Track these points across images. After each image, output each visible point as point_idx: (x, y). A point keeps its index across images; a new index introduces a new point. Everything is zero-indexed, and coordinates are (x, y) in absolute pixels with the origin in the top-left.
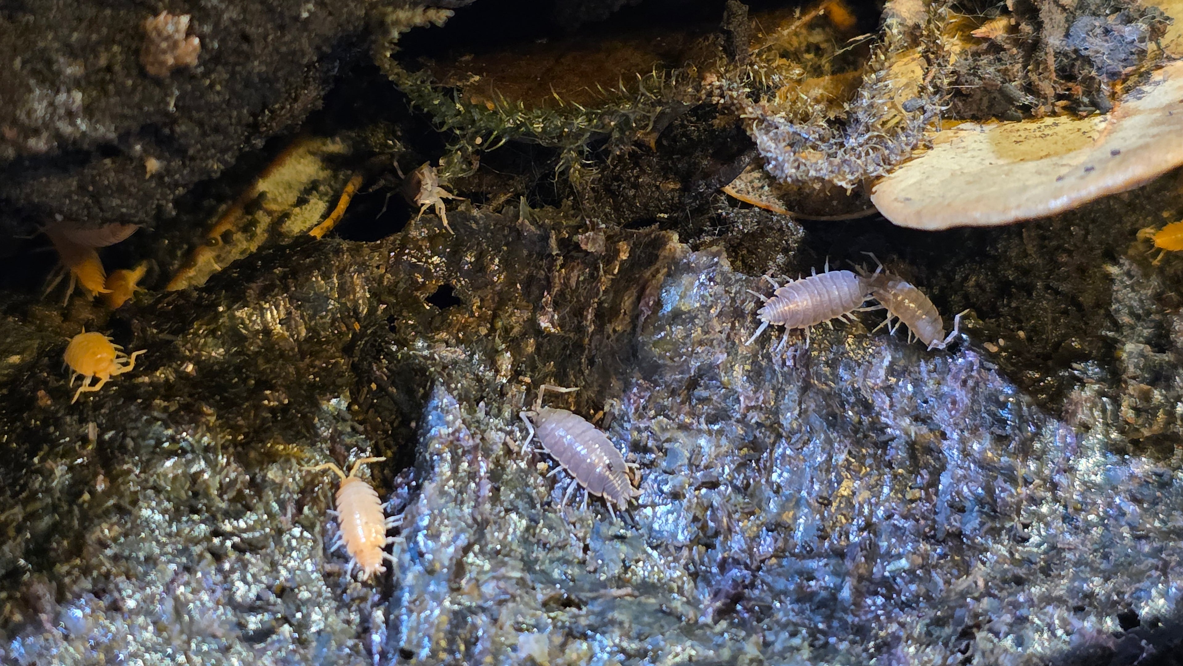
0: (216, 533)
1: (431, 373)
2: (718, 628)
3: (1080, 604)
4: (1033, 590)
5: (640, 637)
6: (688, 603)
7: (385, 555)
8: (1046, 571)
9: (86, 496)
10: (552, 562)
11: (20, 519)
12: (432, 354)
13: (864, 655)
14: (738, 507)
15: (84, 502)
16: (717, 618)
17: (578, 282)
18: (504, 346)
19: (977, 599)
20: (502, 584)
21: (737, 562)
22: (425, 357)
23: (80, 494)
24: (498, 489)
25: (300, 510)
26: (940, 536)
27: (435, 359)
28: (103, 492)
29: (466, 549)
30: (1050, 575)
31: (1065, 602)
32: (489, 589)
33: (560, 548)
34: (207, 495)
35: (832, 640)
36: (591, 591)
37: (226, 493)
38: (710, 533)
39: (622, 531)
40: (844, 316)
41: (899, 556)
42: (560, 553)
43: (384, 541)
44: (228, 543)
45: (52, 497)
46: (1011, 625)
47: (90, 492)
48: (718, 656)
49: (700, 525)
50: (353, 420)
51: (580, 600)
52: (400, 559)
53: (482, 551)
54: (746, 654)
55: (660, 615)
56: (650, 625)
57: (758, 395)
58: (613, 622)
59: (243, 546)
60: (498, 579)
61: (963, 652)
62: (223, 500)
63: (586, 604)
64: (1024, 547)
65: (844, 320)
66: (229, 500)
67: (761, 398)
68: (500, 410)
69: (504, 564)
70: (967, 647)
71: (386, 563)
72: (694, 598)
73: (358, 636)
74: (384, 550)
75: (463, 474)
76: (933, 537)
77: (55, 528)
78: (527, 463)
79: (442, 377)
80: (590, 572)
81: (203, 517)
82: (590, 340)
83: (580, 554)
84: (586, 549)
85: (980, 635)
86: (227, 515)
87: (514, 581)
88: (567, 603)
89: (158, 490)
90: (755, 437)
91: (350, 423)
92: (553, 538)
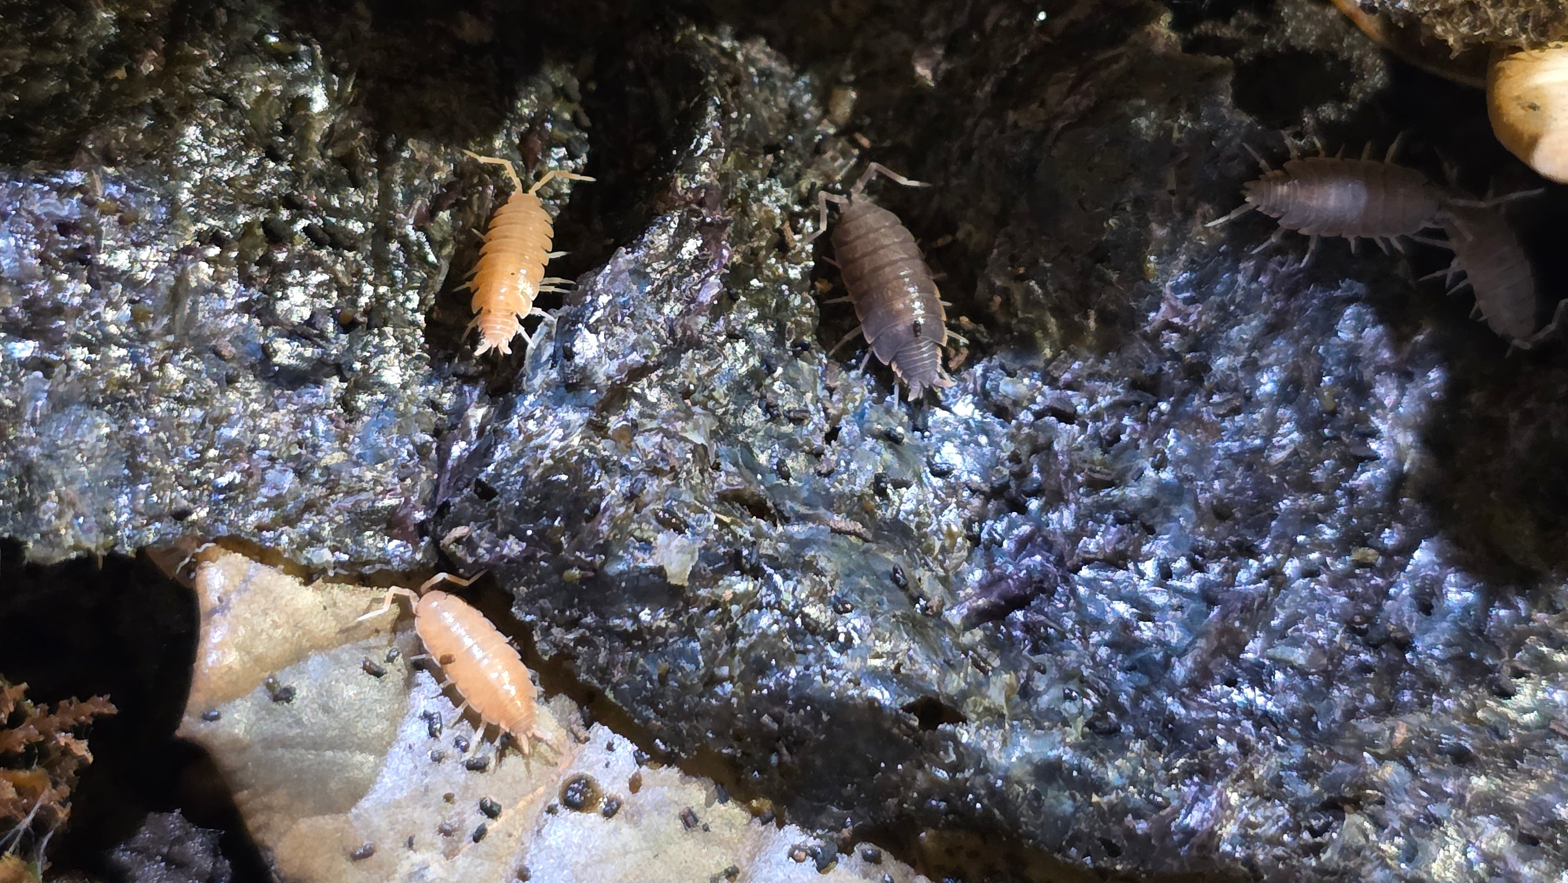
0: (289, 202)
1: (707, 83)
2: (966, 638)
3: (1534, 833)
4: (1474, 780)
5: (840, 608)
6: (944, 581)
7: (522, 330)
8: (1513, 756)
9: (121, 74)
10: (768, 436)
11: (17, 69)
12: (734, 50)
13: (1162, 773)
14: (1086, 466)
15: (116, 80)
16: (974, 620)
17: (996, 26)
18: (852, 78)
19: (1380, 759)
20: (668, 444)
21: (1048, 545)
22: (722, 50)
23: (117, 65)
24: (733, 298)
25: (432, 213)
26: (1374, 635)
27: (735, 59)
28: (149, 76)
29: (638, 373)
30: (1514, 766)
31: (1513, 822)
32: (648, 443)
33: (791, 420)
34: (303, 140)
35: (1127, 729)
36: (806, 503)
37: (332, 146)
38: (1029, 486)
39: (900, 430)
40: (1387, 241)
41: (1296, 643)
42: (789, 428)
43: (527, 310)
44: (302, 224)
45: (74, 56)
46: (1409, 822)
47: (129, 70)
48: (941, 681)
49: (1016, 468)
50: (582, 104)
51: (780, 512)
52: (539, 347)
53: (662, 382)
54: (985, 697)
55: (888, 582)
56: (863, 592)
57: (1191, 309)
58: (809, 567)
59: (321, 234)
60: (667, 434)
61: (1314, 833)
62: (323, 156)
63: (786, 521)
64: (1503, 705)
65: (1382, 245)
66: (333, 158)
67: (1194, 317)
68: (798, 176)
69: (688, 415)
70: (1326, 828)
71: (518, 344)
72: (957, 575)
73: (437, 433)
74: (522, 322)
75: (686, 257)
76: (1362, 633)
77: (58, 101)
78: (803, 273)
79: (724, 95)
80: (820, 474)
81: (282, 169)
82: (976, 125)
83: (818, 441)
84: (832, 435)
85: (1354, 819)
86: (319, 179)
87: (691, 446)
88: (759, 509)
89: (230, 103)
90: (1160, 369)
91: (576, 106)
92: (788, 402)
